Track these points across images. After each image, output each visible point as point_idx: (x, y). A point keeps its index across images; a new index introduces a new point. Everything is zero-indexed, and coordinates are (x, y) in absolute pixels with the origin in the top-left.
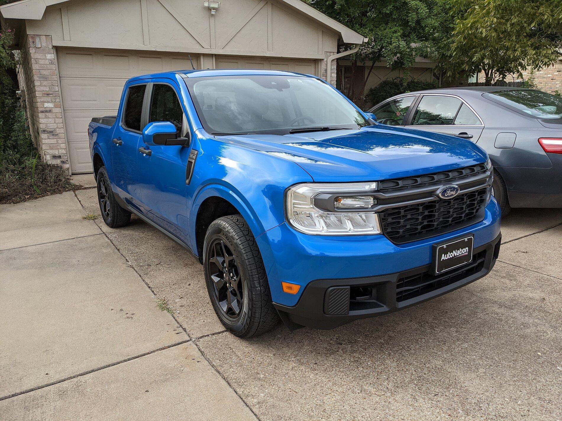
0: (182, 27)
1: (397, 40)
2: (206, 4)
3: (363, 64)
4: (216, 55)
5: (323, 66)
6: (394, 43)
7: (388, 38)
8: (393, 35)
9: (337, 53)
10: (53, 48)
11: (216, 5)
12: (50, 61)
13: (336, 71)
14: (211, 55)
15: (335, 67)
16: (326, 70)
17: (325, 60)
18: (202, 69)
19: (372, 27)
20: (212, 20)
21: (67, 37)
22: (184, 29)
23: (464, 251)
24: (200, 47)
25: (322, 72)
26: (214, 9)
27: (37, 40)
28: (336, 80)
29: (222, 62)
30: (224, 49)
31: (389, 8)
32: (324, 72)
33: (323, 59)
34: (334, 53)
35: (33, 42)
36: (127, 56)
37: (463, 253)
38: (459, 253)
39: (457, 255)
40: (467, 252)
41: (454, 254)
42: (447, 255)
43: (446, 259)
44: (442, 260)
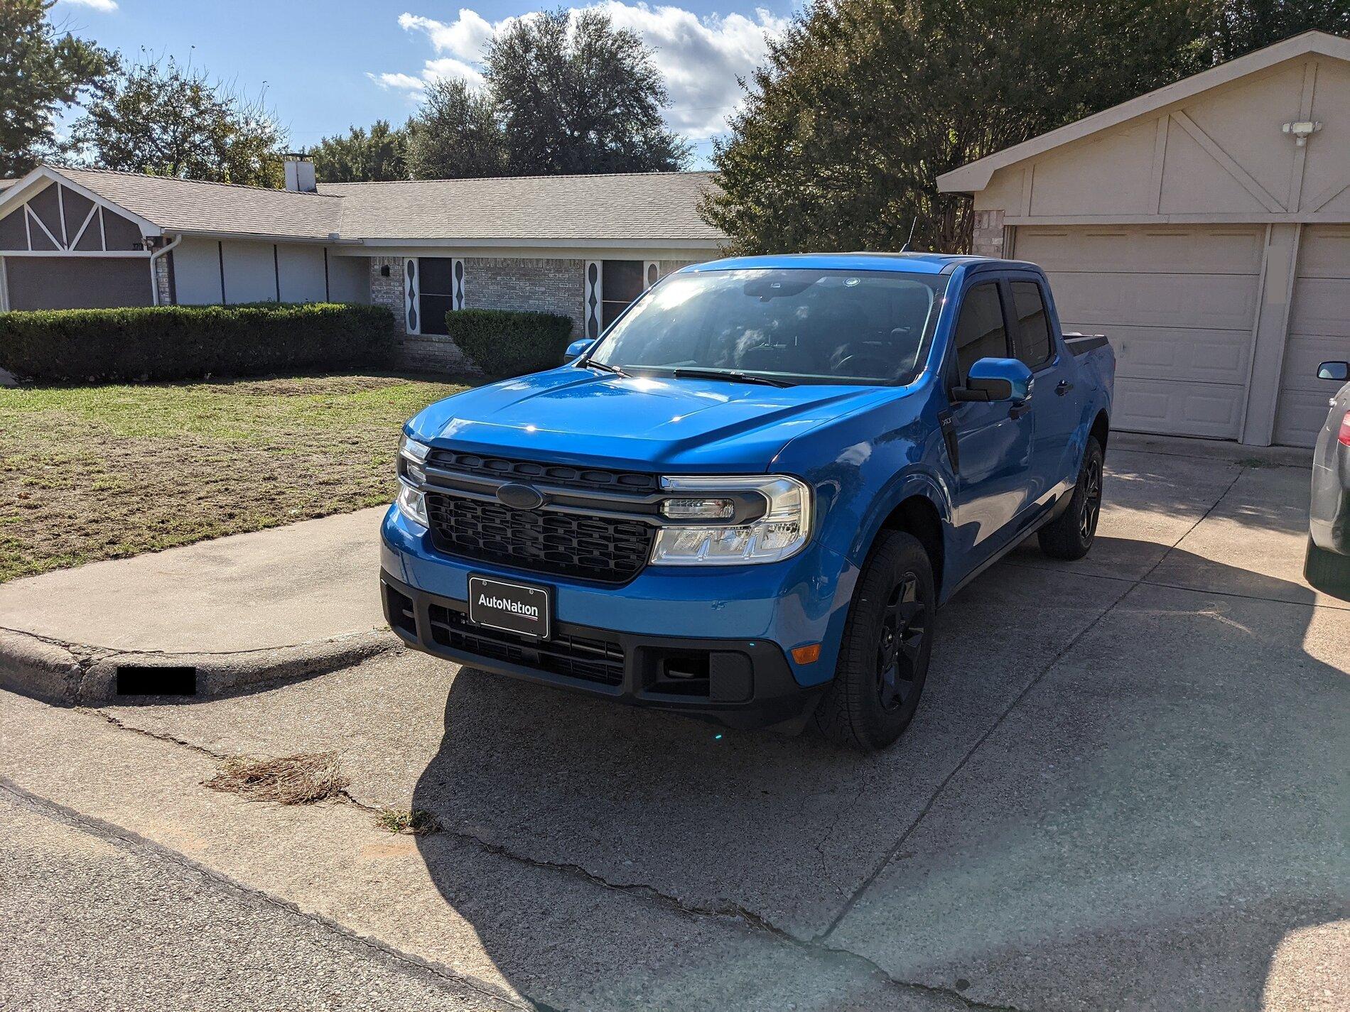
2: (1286, 130)
4: (1304, 225)
10: (1004, 229)
11: (1306, 129)
14: (1294, 225)
20: (1300, 155)
23: (530, 611)
24: (1263, 211)
26: (1305, 135)
27: (985, 217)
29: (1323, 237)
30: (1321, 211)
35: (980, 221)
36: (1124, 235)
37: (525, 614)
38: (516, 608)
39: (511, 611)
40: (534, 615)
41: (505, 604)
42: (491, 600)
43: (489, 605)
44: (479, 603)
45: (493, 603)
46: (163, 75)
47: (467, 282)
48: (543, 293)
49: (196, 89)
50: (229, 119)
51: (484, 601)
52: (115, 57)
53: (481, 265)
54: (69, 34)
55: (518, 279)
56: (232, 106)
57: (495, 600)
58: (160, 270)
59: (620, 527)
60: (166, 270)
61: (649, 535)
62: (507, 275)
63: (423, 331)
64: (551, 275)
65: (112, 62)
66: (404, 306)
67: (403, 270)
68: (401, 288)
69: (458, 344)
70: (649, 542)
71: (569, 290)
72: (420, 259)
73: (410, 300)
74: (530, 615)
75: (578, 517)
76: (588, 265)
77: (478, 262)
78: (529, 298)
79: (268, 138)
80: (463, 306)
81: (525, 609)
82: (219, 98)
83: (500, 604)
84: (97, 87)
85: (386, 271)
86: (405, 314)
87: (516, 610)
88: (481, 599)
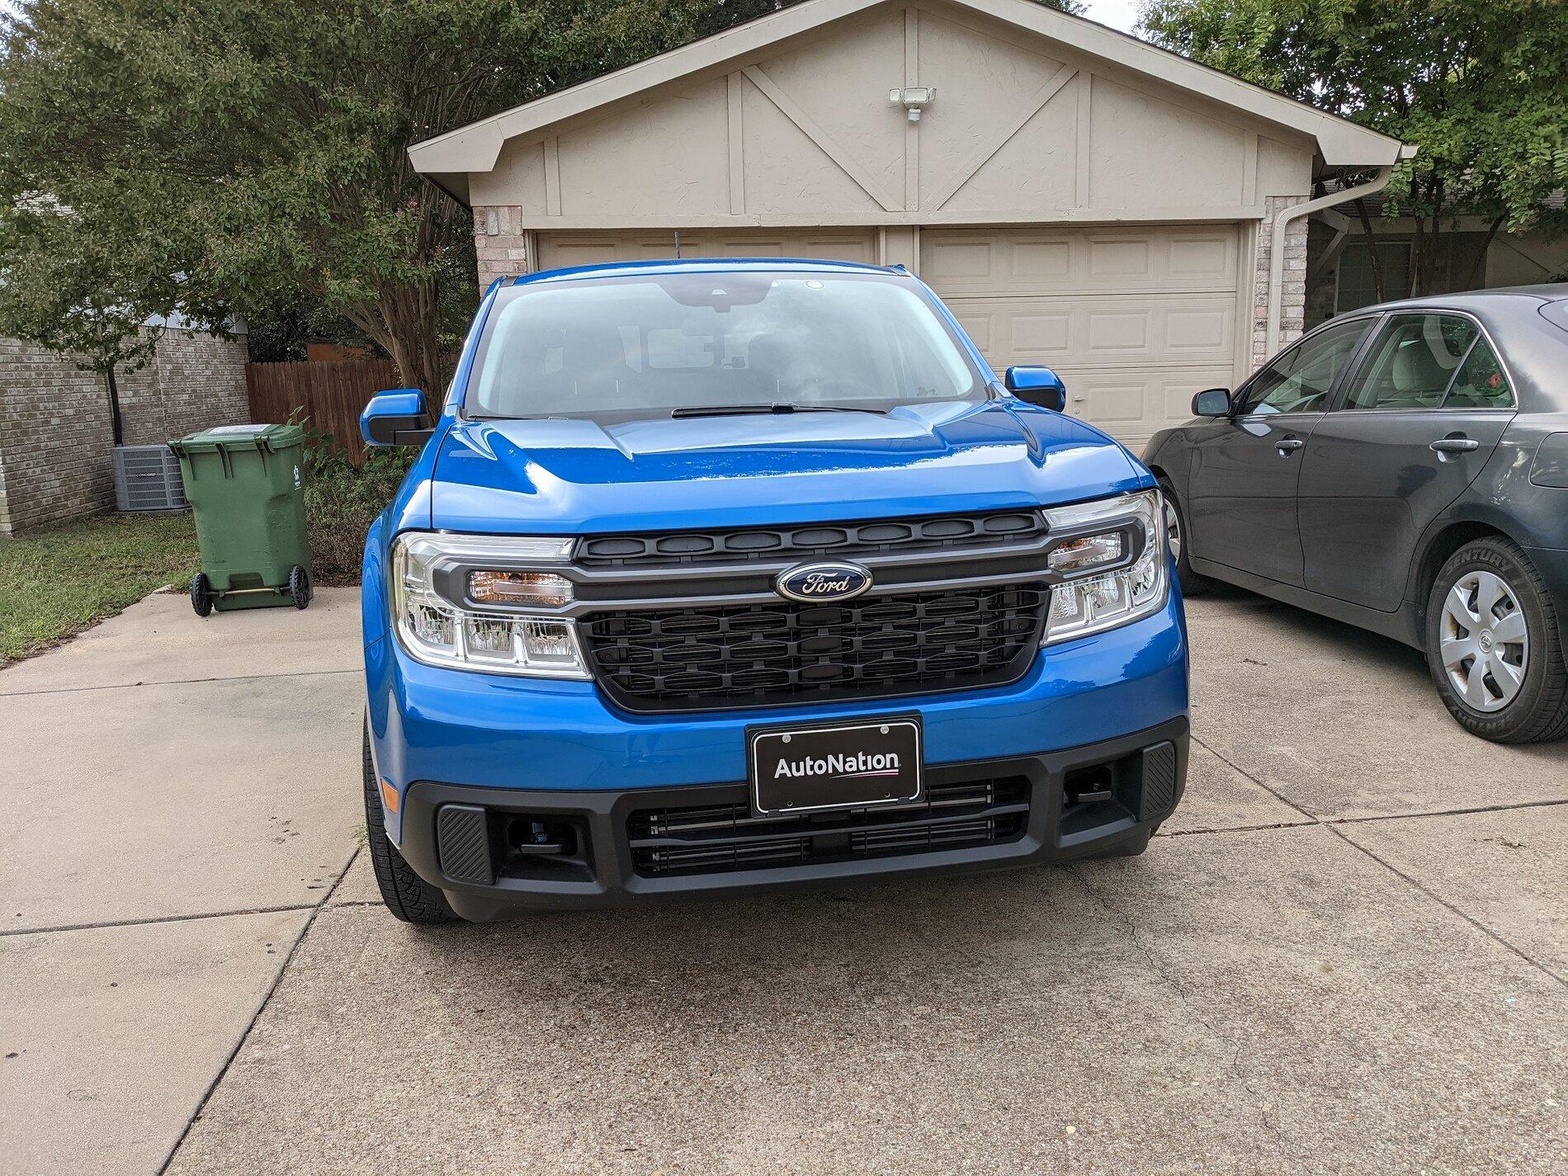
0: (832, 162)
1: (1549, 145)
2: (895, 98)
3: (1453, 227)
4: (922, 228)
5: (1259, 238)
6: (1533, 155)
7: (1516, 143)
8: (1535, 132)
9: (1311, 199)
10: (523, 235)
11: (921, 98)
12: (516, 266)
13: (1305, 254)
14: (911, 229)
15: (1303, 239)
16: (1269, 252)
17: (1269, 221)
18: (883, 264)
19: (1470, 112)
20: (913, 135)
21: (554, 207)
22: (834, 166)
23: (884, 763)
24: (877, 210)
25: (1256, 256)
26: (918, 106)
27: (492, 217)
28: (1304, 278)
29: (942, 245)
30: (944, 209)
31: (1519, 50)
32: (1264, 255)
33: (1260, 220)
34: (1301, 199)
35: (483, 223)
36: (695, 245)
37: (874, 769)
38: (853, 765)
39: (845, 772)
40: (892, 767)
41: (830, 764)
42: (802, 764)
43: (796, 774)
44: (777, 776)
45: (809, 767)
51: (786, 771)
57: (809, 763)
74: (885, 768)
81: (872, 761)
83: (820, 767)
87: (855, 769)
88: (779, 767)
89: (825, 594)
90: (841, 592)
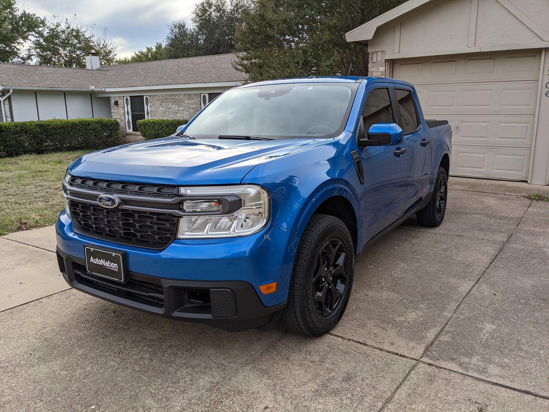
10: (385, 61)
12: (381, 73)
21: (397, 50)
23: (114, 266)
27: (375, 56)
35: (372, 58)
37: (112, 267)
38: (107, 264)
39: (105, 266)
41: (102, 262)
42: (96, 259)
43: (95, 263)
44: (91, 262)
45: (97, 261)
46: (63, 27)
47: (150, 107)
48: (183, 110)
49: (78, 32)
50: (92, 44)
51: (93, 261)
52: (44, 20)
53: (156, 98)
54: (24, 12)
55: (172, 104)
56: (92, 39)
57: (97, 260)
58: (6, 106)
59: (161, 217)
60: (8, 106)
61: (175, 221)
62: (166, 102)
63: (133, 131)
64: (186, 102)
65: (43, 22)
66: (125, 119)
67: (124, 102)
68: (123, 111)
69: (143, 136)
70: (176, 225)
71: (194, 108)
72: (131, 96)
73: (127, 116)
74: (114, 268)
75: (139, 212)
76: (202, 95)
77: (155, 97)
78: (177, 113)
79: (108, 51)
80: (149, 118)
81: (112, 265)
82: (87, 35)
83: (100, 262)
84: (36, 33)
85: (116, 103)
86: (125, 123)
87: (107, 266)
88: (91, 259)
89: (106, 205)
90: (110, 205)
